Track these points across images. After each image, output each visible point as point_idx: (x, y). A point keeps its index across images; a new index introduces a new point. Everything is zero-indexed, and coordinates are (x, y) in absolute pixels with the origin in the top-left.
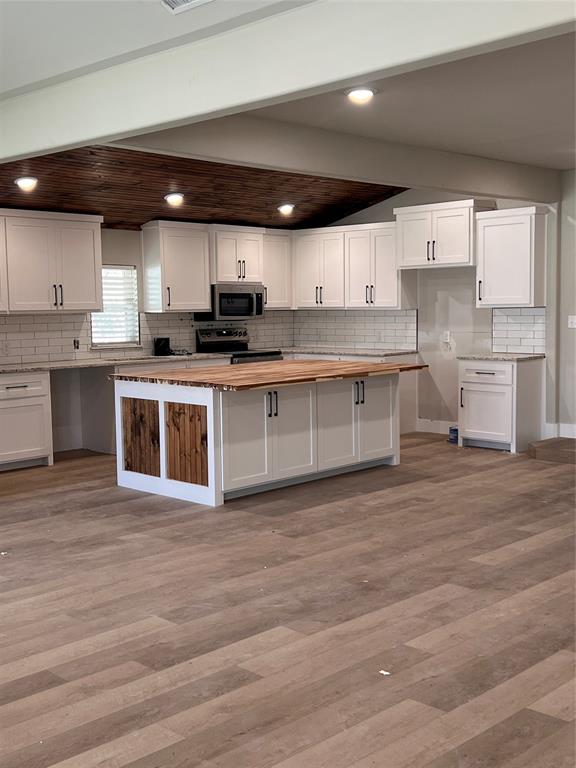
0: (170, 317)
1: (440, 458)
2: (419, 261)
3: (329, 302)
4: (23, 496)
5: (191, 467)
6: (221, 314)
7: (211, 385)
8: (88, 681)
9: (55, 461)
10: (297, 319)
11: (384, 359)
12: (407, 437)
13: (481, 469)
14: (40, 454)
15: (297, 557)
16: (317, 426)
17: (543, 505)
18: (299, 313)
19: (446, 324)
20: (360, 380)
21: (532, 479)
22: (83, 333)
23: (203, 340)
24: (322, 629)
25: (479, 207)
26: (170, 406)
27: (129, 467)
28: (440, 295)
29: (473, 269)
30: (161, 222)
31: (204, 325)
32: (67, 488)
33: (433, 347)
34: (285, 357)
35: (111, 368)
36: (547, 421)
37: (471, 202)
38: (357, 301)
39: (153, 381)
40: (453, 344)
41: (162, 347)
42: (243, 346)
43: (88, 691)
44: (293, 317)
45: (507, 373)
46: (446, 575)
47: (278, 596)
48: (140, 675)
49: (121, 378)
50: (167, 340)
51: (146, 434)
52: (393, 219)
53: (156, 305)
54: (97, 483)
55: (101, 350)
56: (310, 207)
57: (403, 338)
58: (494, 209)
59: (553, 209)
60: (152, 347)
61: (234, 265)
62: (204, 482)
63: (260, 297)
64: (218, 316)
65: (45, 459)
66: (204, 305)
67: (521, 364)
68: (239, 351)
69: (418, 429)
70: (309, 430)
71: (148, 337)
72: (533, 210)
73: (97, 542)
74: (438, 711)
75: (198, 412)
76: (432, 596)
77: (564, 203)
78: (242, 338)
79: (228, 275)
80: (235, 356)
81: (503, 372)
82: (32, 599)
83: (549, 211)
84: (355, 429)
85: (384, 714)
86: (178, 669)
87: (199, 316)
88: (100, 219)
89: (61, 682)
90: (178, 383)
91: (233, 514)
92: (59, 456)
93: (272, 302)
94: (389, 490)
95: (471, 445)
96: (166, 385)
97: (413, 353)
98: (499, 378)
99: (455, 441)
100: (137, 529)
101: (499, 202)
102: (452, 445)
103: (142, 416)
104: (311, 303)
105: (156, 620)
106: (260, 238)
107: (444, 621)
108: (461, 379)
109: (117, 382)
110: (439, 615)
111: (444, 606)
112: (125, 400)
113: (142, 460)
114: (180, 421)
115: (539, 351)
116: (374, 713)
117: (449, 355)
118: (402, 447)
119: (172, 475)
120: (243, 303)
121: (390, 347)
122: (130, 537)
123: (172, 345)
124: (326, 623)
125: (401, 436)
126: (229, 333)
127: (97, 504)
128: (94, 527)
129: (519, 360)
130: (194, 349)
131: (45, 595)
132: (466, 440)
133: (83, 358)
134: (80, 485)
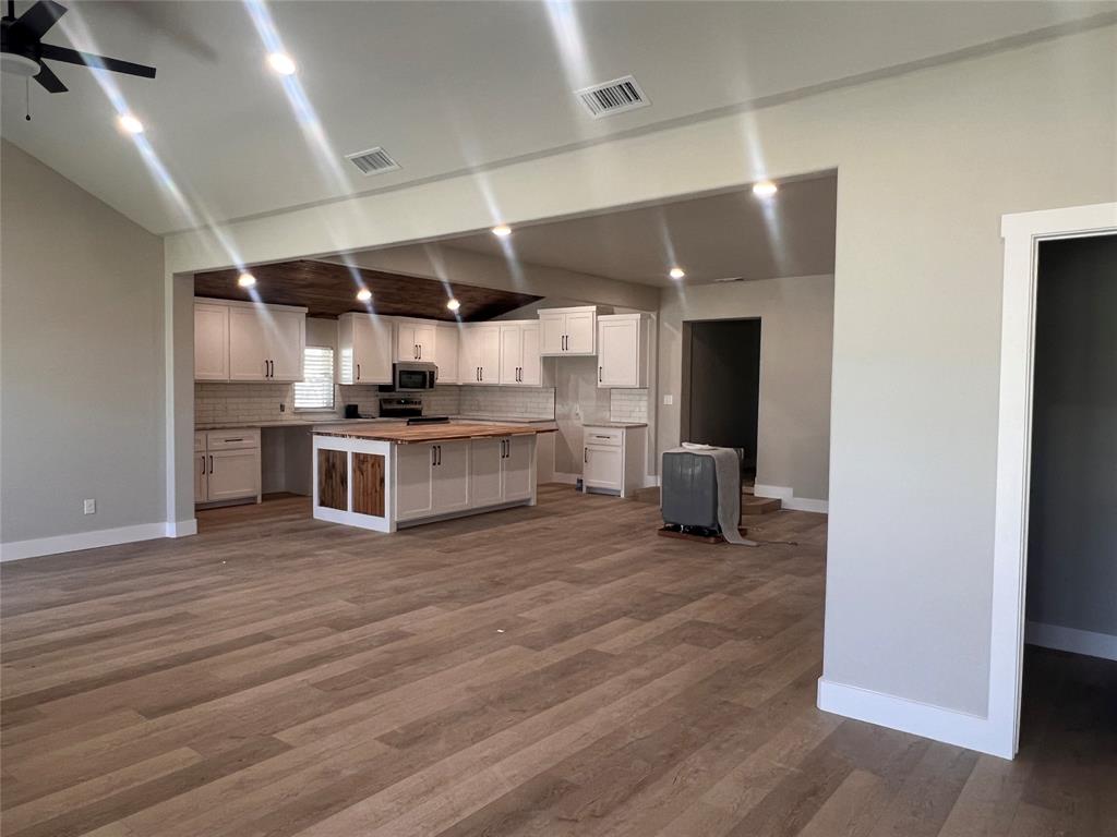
0: (360, 388)
1: (568, 501)
2: (555, 350)
3: (488, 379)
4: (237, 525)
5: (371, 503)
6: (401, 386)
7: (389, 439)
8: (292, 638)
9: (263, 500)
10: (463, 392)
11: (527, 425)
12: (543, 487)
13: (595, 508)
14: (251, 495)
15: (449, 565)
16: (471, 473)
17: (635, 532)
18: (465, 388)
19: (576, 399)
20: (505, 439)
21: (632, 515)
22: (288, 400)
23: (385, 407)
24: (460, 607)
25: (600, 312)
26: (356, 455)
27: (322, 504)
28: (572, 376)
29: (596, 358)
30: (354, 314)
31: (386, 395)
32: (272, 519)
33: (567, 417)
34: (452, 422)
35: (310, 427)
36: (649, 474)
37: (594, 308)
38: (509, 379)
39: (343, 436)
40: (581, 414)
41: (351, 412)
42: (418, 412)
43: (291, 644)
44: (461, 391)
45: (619, 437)
46: (556, 574)
47: (431, 589)
48: (329, 635)
49: (318, 434)
50: (356, 407)
51: (337, 478)
52: (538, 318)
53: (348, 377)
54: (297, 516)
55: (301, 413)
56: (474, 306)
57: (545, 409)
58: (613, 313)
59: (654, 316)
60: (343, 412)
61: (412, 348)
62: (382, 515)
63: (432, 374)
64: (397, 390)
65: (255, 498)
66: (387, 379)
67: (630, 431)
68: (414, 416)
69: (555, 481)
70: (464, 476)
71: (340, 404)
72: (638, 316)
73: (298, 555)
74: (532, 651)
75: (378, 461)
76: (541, 588)
77: (661, 312)
78: (417, 406)
79: (407, 356)
80: (410, 420)
81: (616, 436)
82: (249, 591)
83: (650, 317)
84: (501, 477)
85: (498, 653)
86: (356, 631)
87: (383, 388)
88: (306, 310)
89: (273, 638)
90: (364, 438)
91: (403, 538)
92: (265, 497)
93: (441, 379)
94: (525, 522)
95: (592, 492)
96: (354, 440)
97: (551, 421)
98: (612, 441)
99: (580, 489)
100: (328, 547)
101: (615, 309)
102: (578, 492)
103: (334, 465)
104: (474, 380)
105: (341, 602)
106: (434, 328)
107: (548, 602)
108: (585, 441)
109: (314, 437)
110: (545, 599)
111: (550, 593)
112: (320, 451)
113: (333, 499)
114: (364, 467)
115: (644, 421)
116: (490, 652)
117: (578, 423)
118: (538, 493)
119: (356, 509)
120: (418, 378)
121: (535, 417)
122: (322, 552)
123: (360, 410)
124: (464, 604)
125: (538, 486)
126: (407, 402)
127: (296, 531)
128: (295, 546)
129: (627, 427)
130: (378, 414)
131: (258, 589)
132: (588, 488)
133: (288, 419)
134: (284, 517)
